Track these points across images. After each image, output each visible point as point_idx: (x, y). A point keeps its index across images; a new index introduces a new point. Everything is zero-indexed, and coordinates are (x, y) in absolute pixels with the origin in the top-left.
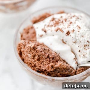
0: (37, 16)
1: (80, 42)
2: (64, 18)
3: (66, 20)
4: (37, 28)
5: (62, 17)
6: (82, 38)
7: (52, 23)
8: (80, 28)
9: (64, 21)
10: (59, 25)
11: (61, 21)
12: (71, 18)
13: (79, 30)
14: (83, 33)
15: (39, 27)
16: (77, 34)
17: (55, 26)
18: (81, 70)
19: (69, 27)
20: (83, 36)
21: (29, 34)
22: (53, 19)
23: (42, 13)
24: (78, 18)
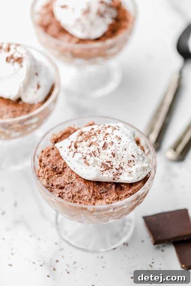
0: (58, 132)
1: (123, 157)
2: (96, 129)
3: (99, 132)
4: (61, 147)
5: (93, 129)
6: (124, 152)
7: (80, 138)
8: (120, 139)
9: (97, 133)
10: (91, 138)
11: (93, 133)
12: (106, 128)
13: (119, 142)
14: (125, 145)
15: (63, 146)
16: (117, 146)
17: (86, 141)
18: (129, 195)
19: (105, 139)
20: (125, 149)
21: (51, 158)
22: (81, 134)
23: (64, 128)
24: (115, 129)
